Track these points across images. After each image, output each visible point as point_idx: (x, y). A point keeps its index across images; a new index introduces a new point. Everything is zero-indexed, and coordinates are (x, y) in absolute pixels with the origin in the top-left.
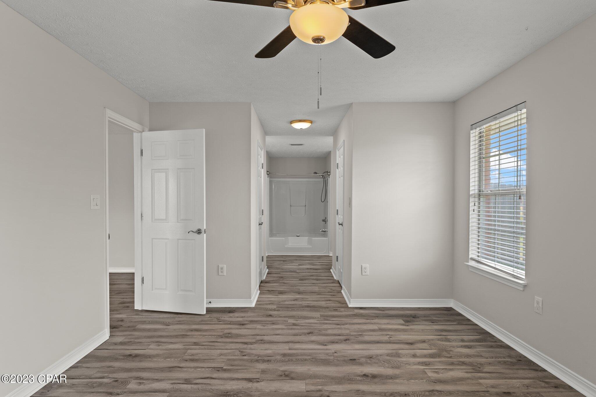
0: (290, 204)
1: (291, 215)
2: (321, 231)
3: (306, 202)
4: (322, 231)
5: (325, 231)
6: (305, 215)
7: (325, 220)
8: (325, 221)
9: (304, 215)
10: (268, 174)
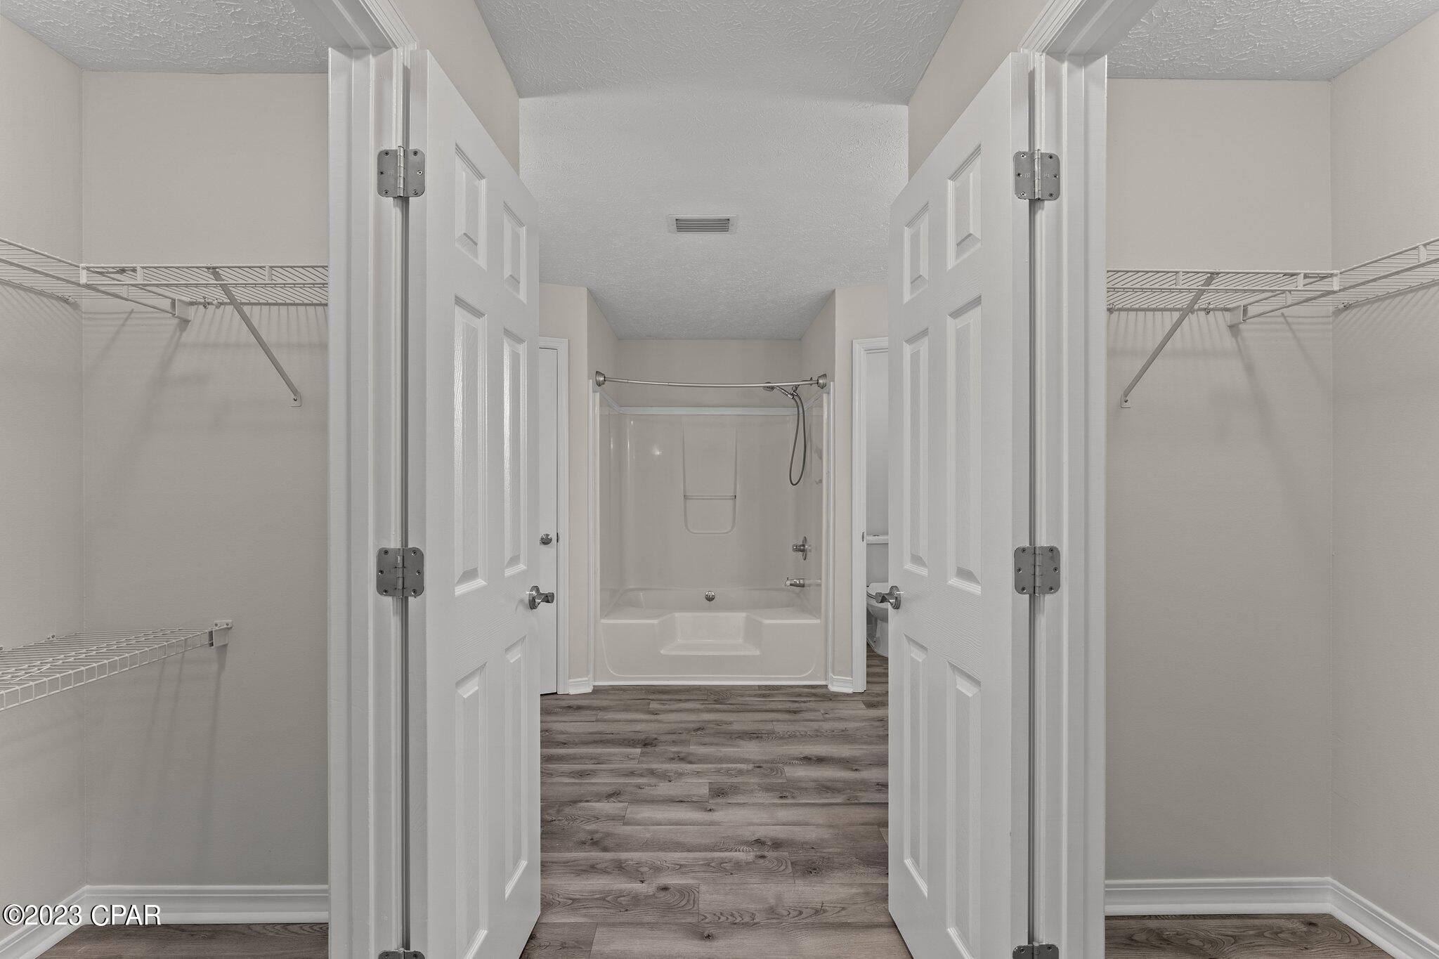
0: (685, 491)
1: (686, 526)
2: (788, 583)
3: (735, 484)
4: (791, 585)
5: (803, 586)
6: (733, 527)
7: (804, 545)
8: (803, 551)
9: (730, 528)
10: (599, 384)
